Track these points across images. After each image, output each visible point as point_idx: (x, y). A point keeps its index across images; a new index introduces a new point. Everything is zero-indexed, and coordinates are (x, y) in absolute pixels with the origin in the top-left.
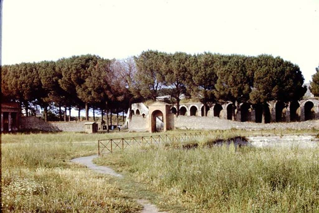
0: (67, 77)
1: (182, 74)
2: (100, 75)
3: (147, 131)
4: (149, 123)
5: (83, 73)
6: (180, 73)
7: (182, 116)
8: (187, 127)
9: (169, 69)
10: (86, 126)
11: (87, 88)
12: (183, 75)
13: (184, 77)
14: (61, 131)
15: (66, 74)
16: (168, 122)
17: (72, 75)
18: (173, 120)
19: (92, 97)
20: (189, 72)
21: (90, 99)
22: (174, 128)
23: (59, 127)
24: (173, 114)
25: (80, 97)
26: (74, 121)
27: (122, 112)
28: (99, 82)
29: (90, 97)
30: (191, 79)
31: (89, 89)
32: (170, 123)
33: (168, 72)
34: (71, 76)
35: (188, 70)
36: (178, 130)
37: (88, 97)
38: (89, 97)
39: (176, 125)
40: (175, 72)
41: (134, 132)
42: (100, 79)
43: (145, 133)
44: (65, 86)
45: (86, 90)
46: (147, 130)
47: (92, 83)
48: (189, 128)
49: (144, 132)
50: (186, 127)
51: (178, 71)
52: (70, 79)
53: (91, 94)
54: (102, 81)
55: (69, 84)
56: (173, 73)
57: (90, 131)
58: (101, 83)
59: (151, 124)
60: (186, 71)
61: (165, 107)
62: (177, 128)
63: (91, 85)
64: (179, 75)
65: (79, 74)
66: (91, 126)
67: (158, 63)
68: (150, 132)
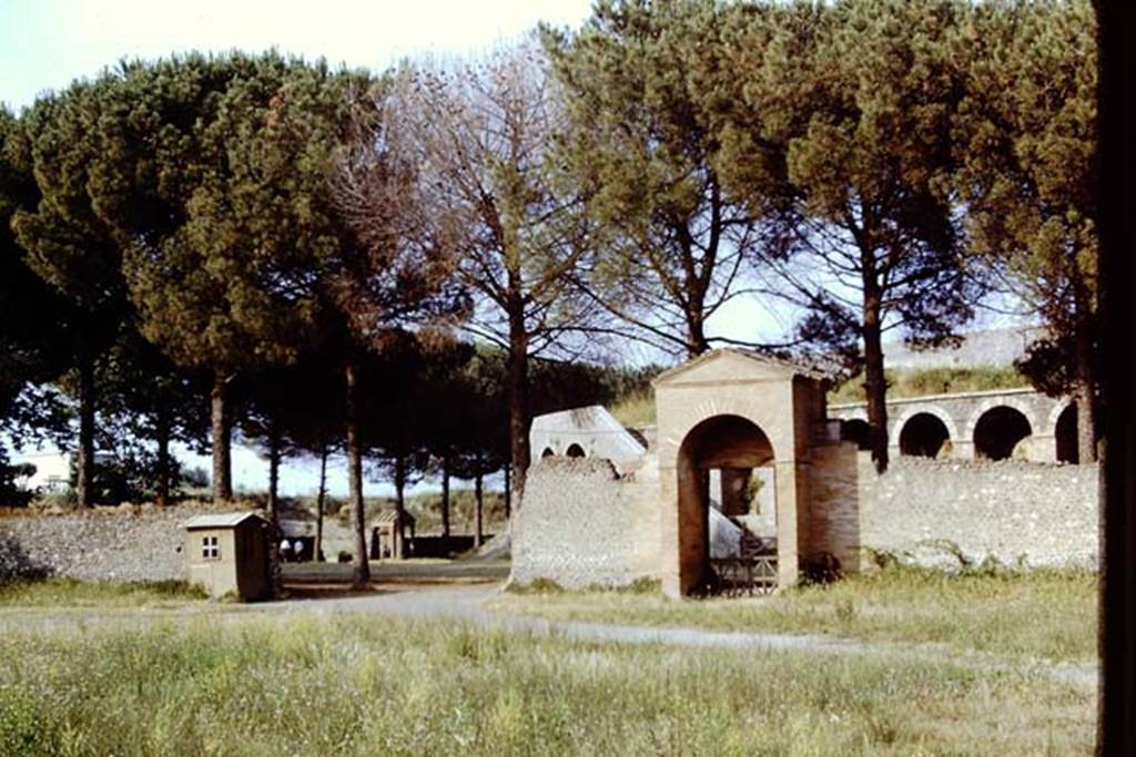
0: (60, 186)
1: (927, 112)
2: (291, 160)
3: (644, 586)
4: (656, 518)
5: (173, 159)
6: (918, 110)
7: (921, 459)
8: (966, 552)
9: (820, 89)
10: (195, 543)
11: (195, 260)
12: (941, 125)
13: (944, 143)
14: (38, 575)
15: (58, 170)
16: (809, 509)
17: (94, 170)
18: (853, 497)
19: (232, 326)
20: (983, 99)
21: (221, 342)
22: (857, 558)
23: (25, 545)
24: (848, 445)
25: (150, 332)
26: (126, 505)
27: (501, 473)
28: (278, 215)
29: (219, 329)
30: (999, 152)
31: (208, 265)
32: (824, 521)
33: (808, 111)
34: (85, 178)
35: (979, 83)
36: (896, 575)
37: (203, 326)
38: (211, 328)
39: (873, 536)
40: (869, 108)
41: (542, 585)
42: (286, 194)
43: (627, 598)
44: (50, 255)
45: (193, 276)
46: (640, 575)
47: (228, 224)
48: (978, 558)
49: (621, 590)
50: (955, 550)
51: (897, 87)
52: (78, 203)
53: (226, 309)
54: (302, 207)
55: (78, 245)
56: (856, 114)
57: (222, 575)
58: (293, 218)
59: (674, 529)
60: (959, 88)
61: (786, 391)
62: (881, 560)
63: (226, 235)
64: (909, 126)
65: (141, 165)
66: (228, 544)
67: (728, 49)
68: (672, 587)
